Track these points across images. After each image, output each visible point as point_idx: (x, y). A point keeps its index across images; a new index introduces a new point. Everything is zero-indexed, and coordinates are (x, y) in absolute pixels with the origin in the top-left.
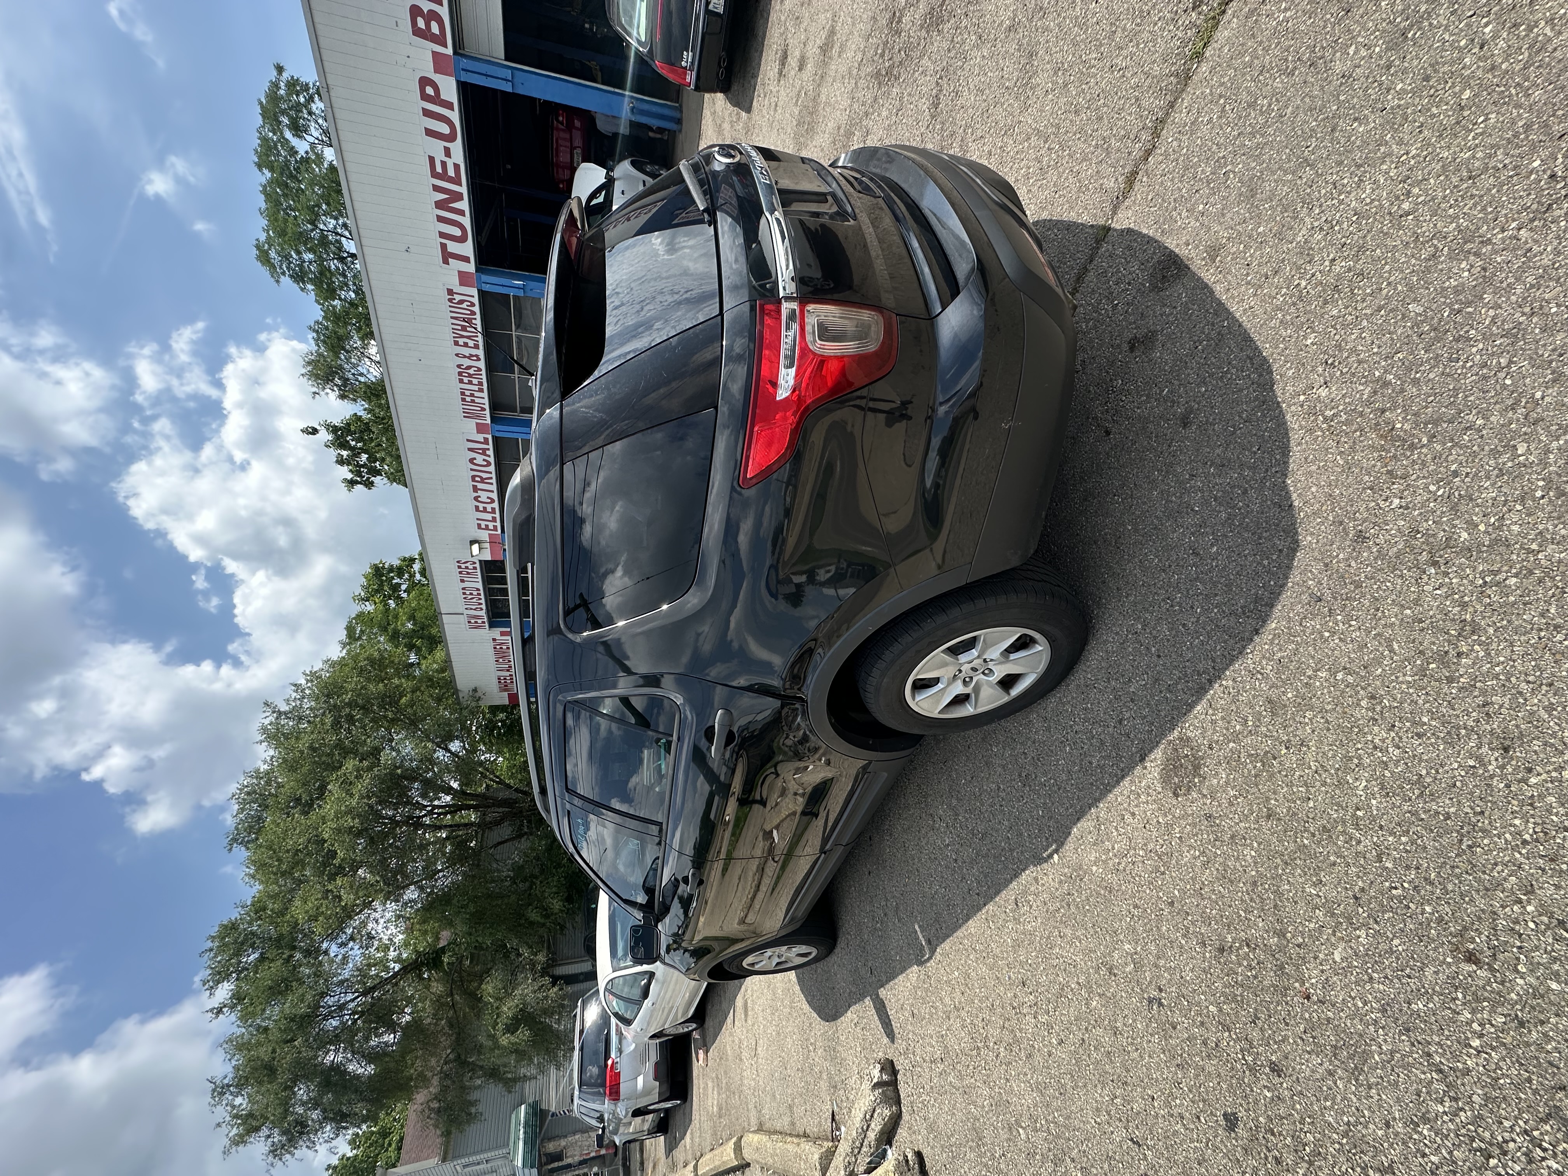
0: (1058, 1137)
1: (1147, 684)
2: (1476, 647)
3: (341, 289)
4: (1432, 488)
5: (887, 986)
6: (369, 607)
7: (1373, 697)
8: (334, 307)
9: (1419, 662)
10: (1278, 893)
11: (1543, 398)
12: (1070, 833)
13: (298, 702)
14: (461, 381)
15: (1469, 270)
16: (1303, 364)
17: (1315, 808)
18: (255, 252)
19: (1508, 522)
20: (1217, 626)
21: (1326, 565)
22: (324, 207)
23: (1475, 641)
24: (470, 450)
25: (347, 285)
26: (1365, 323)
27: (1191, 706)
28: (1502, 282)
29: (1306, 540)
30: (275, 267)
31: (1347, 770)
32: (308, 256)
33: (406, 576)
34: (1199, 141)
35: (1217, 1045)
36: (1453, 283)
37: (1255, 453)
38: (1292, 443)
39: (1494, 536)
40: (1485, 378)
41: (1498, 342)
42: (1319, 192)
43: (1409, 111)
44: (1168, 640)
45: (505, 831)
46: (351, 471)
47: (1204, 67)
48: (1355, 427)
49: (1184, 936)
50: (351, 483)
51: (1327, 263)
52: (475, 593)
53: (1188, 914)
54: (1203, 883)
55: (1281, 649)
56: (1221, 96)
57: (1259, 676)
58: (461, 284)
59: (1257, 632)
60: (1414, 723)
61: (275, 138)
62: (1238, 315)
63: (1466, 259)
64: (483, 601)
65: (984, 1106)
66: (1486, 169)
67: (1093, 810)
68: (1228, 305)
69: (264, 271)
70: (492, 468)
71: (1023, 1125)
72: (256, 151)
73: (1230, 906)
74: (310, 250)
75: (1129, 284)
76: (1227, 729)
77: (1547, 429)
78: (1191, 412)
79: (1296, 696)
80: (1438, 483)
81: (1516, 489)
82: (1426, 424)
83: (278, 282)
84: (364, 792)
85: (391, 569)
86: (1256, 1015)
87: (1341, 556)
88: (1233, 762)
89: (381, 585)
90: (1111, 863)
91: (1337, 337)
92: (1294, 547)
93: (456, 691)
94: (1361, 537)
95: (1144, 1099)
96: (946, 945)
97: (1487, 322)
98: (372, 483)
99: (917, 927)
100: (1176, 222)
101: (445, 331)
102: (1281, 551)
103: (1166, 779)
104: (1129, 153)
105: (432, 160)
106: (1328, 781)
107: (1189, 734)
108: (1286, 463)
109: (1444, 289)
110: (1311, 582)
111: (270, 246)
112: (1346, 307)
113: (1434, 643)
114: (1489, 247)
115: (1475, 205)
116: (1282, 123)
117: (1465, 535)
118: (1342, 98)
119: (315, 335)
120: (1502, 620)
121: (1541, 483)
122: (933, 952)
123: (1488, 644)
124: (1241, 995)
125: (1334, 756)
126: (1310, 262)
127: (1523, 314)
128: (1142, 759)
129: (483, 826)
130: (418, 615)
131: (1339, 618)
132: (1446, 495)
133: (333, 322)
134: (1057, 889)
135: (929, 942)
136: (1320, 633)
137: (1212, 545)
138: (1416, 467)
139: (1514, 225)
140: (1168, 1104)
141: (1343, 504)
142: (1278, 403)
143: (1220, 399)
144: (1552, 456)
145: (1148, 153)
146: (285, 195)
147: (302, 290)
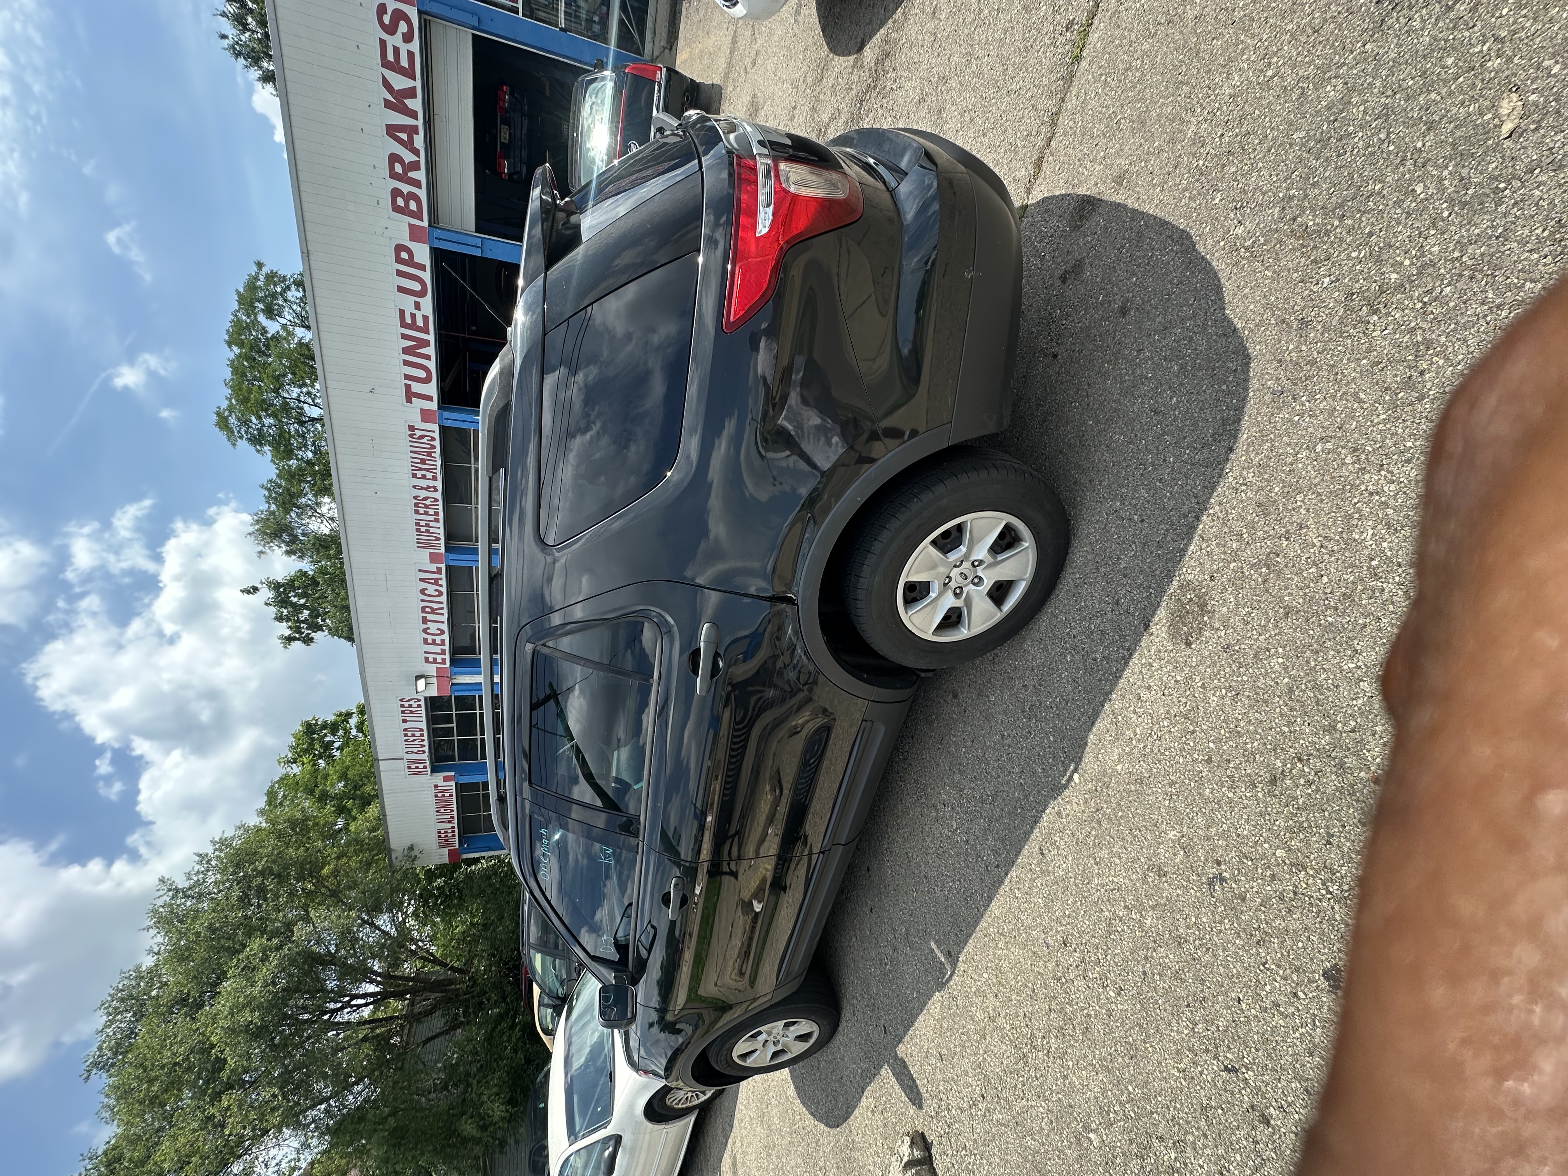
0: (1138, 1117)
1: (1136, 553)
2: (1435, 359)
3: (300, 449)
4: (1354, 254)
5: (907, 1038)
6: (296, 769)
7: (1355, 450)
8: (289, 466)
9: (1387, 398)
10: (1318, 688)
11: (1424, 145)
12: (1086, 744)
13: (201, 876)
14: (417, 512)
15: (1334, 90)
16: (1217, 218)
17: (1330, 581)
18: (215, 418)
19: (1427, 248)
20: (1192, 464)
21: (1280, 361)
22: (290, 376)
23: (1432, 354)
24: (422, 580)
25: (305, 446)
26: (1260, 164)
27: (1184, 551)
28: (1362, 85)
29: (1254, 350)
30: (233, 432)
31: (1350, 529)
32: (268, 421)
33: (341, 733)
34: (1091, 112)
35: (1295, 893)
36: (1324, 104)
37: (1192, 305)
38: (1223, 281)
39: (1419, 264)
40: (1372, 154)
41: (1374, 125)
42: (1198, 97)
43: (1254, 14)
44: (1148, 502)
45: (437, 1023)
46: (290, 628)
47: (1084, 64)
48: (1274, 241)
49: (1230, 788)
50: (289, 639)
51: (1217, 140)
52: (418, 734)
53: (1229, 761)
54: (1237, 719)
55: (1257, 453)
56: (1101, 75)
57: (1244, 488)
58: (422, 421)
59: (1231, 450)
60: (1401, 453)
61: (248, 321)
62: (1151, 212)
63: (1329, 83)
64: (426, 743)
65: (1042, 1129)
66: (1325, 20)
67: (1106, 706)
68: (1142, 209)
69: (221, 436)
70: (444, 598)
71: (1094, 1126)
72: (228, 331)
73: (1270, 729)
74: (270, 416)
75: (1051, 236)
76: (1225, 553)
77: (1436, 165)
78: (1128, 301)
79: (1284, 487)
80: (1358, 248)
81: (1426, 220)
82: (1333, 211)
83: (234, 445)
84: (269, 979)
85: (324, 726)
86: (1328, 833)
87: (1291, 347)
88: (1238, 581)
89: (311, 744)
90: (1136, 751)
91: (1240, 186)
92: (1247, 360)
93: (389, 851)
94: (1304, 323)
95: (1228, 1008)
96: (969, 948)
97: (1360, 116)
98: (311, 639)
99: (933, 945)
100: (1083, 174)
101: (403, 464)
102: (1235, 370)
103: (1174, 633)
104: (1034, 146)
105: (402, 313)
106: (1335, 548)
107: (1188, 577)
108: (1222, 299)
109: (1317, 112)
110: (1269, 383)
111: (230, 412)
112: (1241, 162)
113: (1396, 375)
114: (1345, 68)
115: (1324, 47)
116: (1155, 68)
117: (1394, 276)
118: (1198, 31)
119: (266, 493)
120: (1450, 325)
121: (1445, 205)
122: (954, 965)
123: (1444, 351)
124: (1307, 820)
125: (1335, 522)
126: (1202, 146)
127: (1387, 97)
128: (1147, 627)
129: (412, 1018)
130: (350, 774)
131: (1304, 399)
132: (1368, 254)
133: (286, 480)
134: (1084, 812)
135: (949, 954)
136: (1290, 420)
137: (1171, 398)
138: (1335, 246)
139: (1358, 45)
140: (1257, 998)
141: (1280, 306)
142: (1203, 257)
143: (1151, 279)
144: (1446, 182)
145: (1050, 140)
146: (252, 367)
147: (258, 451)
